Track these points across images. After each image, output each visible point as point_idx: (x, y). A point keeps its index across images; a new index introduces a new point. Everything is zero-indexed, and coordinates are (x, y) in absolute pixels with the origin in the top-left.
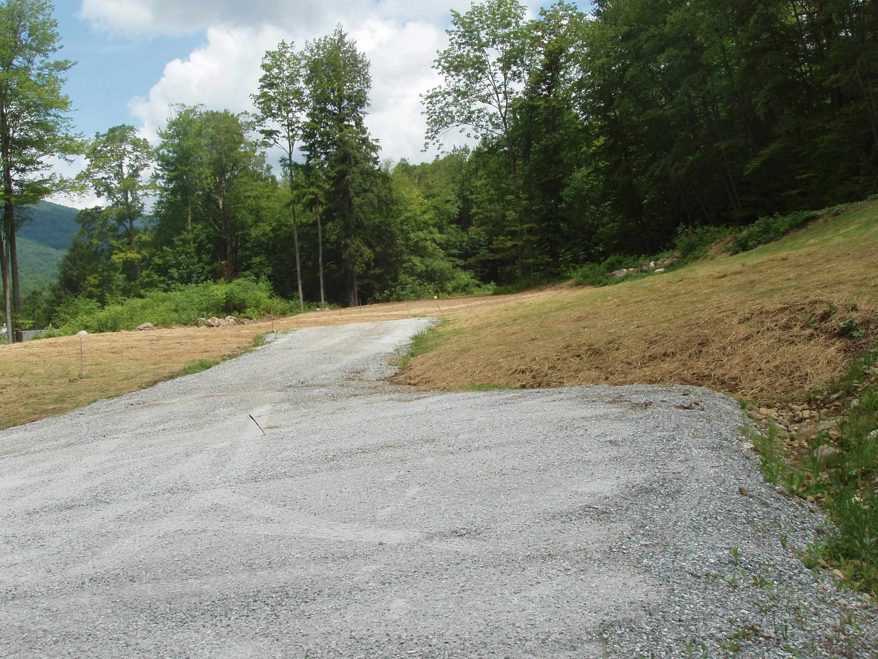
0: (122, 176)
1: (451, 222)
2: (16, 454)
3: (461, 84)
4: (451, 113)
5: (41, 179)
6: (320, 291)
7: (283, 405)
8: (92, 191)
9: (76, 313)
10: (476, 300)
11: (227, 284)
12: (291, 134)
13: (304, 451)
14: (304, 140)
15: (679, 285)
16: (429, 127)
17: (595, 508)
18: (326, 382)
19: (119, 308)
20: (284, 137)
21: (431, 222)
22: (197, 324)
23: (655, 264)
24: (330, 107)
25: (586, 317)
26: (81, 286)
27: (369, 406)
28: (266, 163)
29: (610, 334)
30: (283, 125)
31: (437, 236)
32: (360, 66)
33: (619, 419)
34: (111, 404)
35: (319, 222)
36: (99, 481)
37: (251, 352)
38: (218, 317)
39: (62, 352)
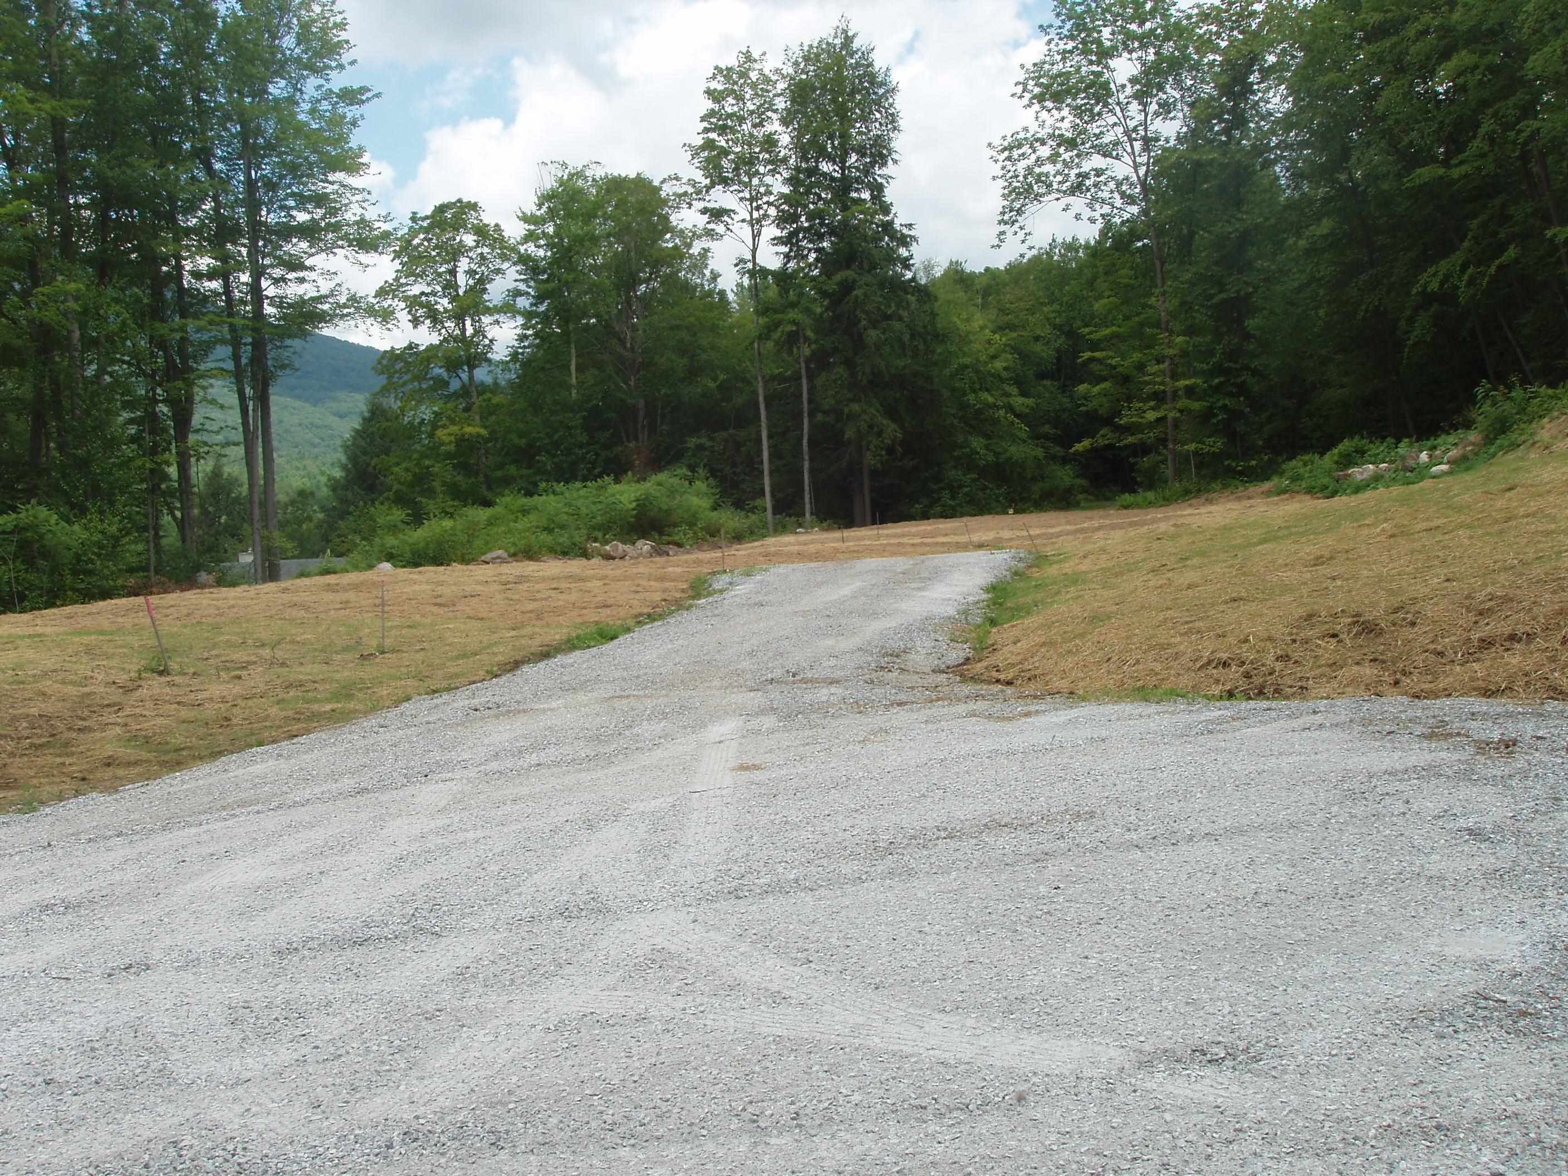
0: (456, 291)
1: (1042, 376)
2: (259, 807)
3: (1066, 124)
4: (1047, 175)
5: (316, 294)
6: (802, 498)
7: (762, 718)
8: (403, 316)
9: (373, 530)
10: (1091, 519)
11: (638, 481)
12: (756, 215)
13: (827, 829)
14: (778, 226)
15: (1510, 499)
16: (1006, 203)
17: (1497, 1001)
18: (839, 674)
19: (447, 523)
20: (743, 221)
21: (1005, 374)
22: (585, 555)
23: (1430, 456)
24: (825, 167)
25: (1331, 558)
26: (382, 484)
27: (930, 726)
28: (710, 267)
29: (1391, 592)
30: (741, 199)
31: (1019, 401)
32: (881, 91)
33: (1467, 775)
34: (436, 706)
35: (803, 372)
36: (418, 878)
37: (688, 608)
38: (624, 543)
39: (347, 602)
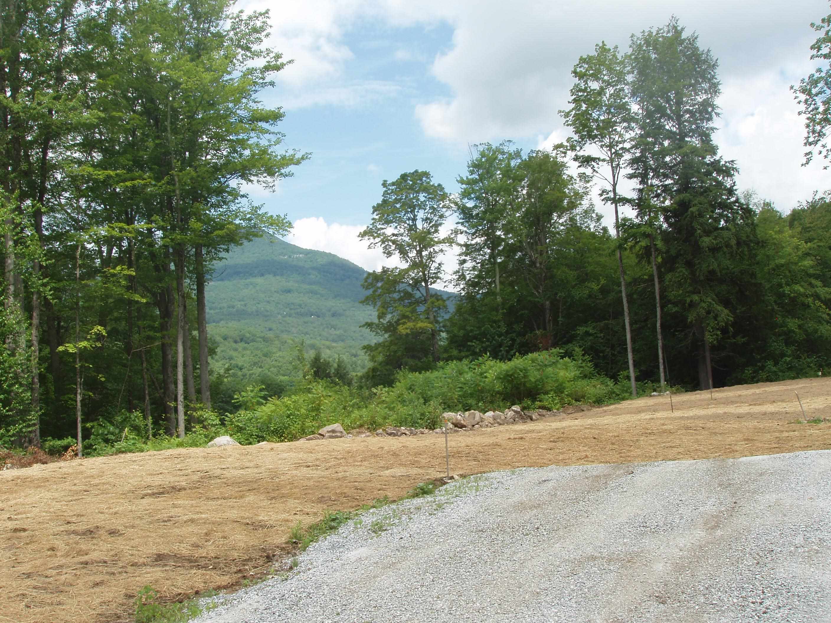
0: (416, 231)
8: (381, 250)
14: (632, 166)
16: (809, 129)
31: (823, 291)
32: (705, 67)
35: (656, 275)
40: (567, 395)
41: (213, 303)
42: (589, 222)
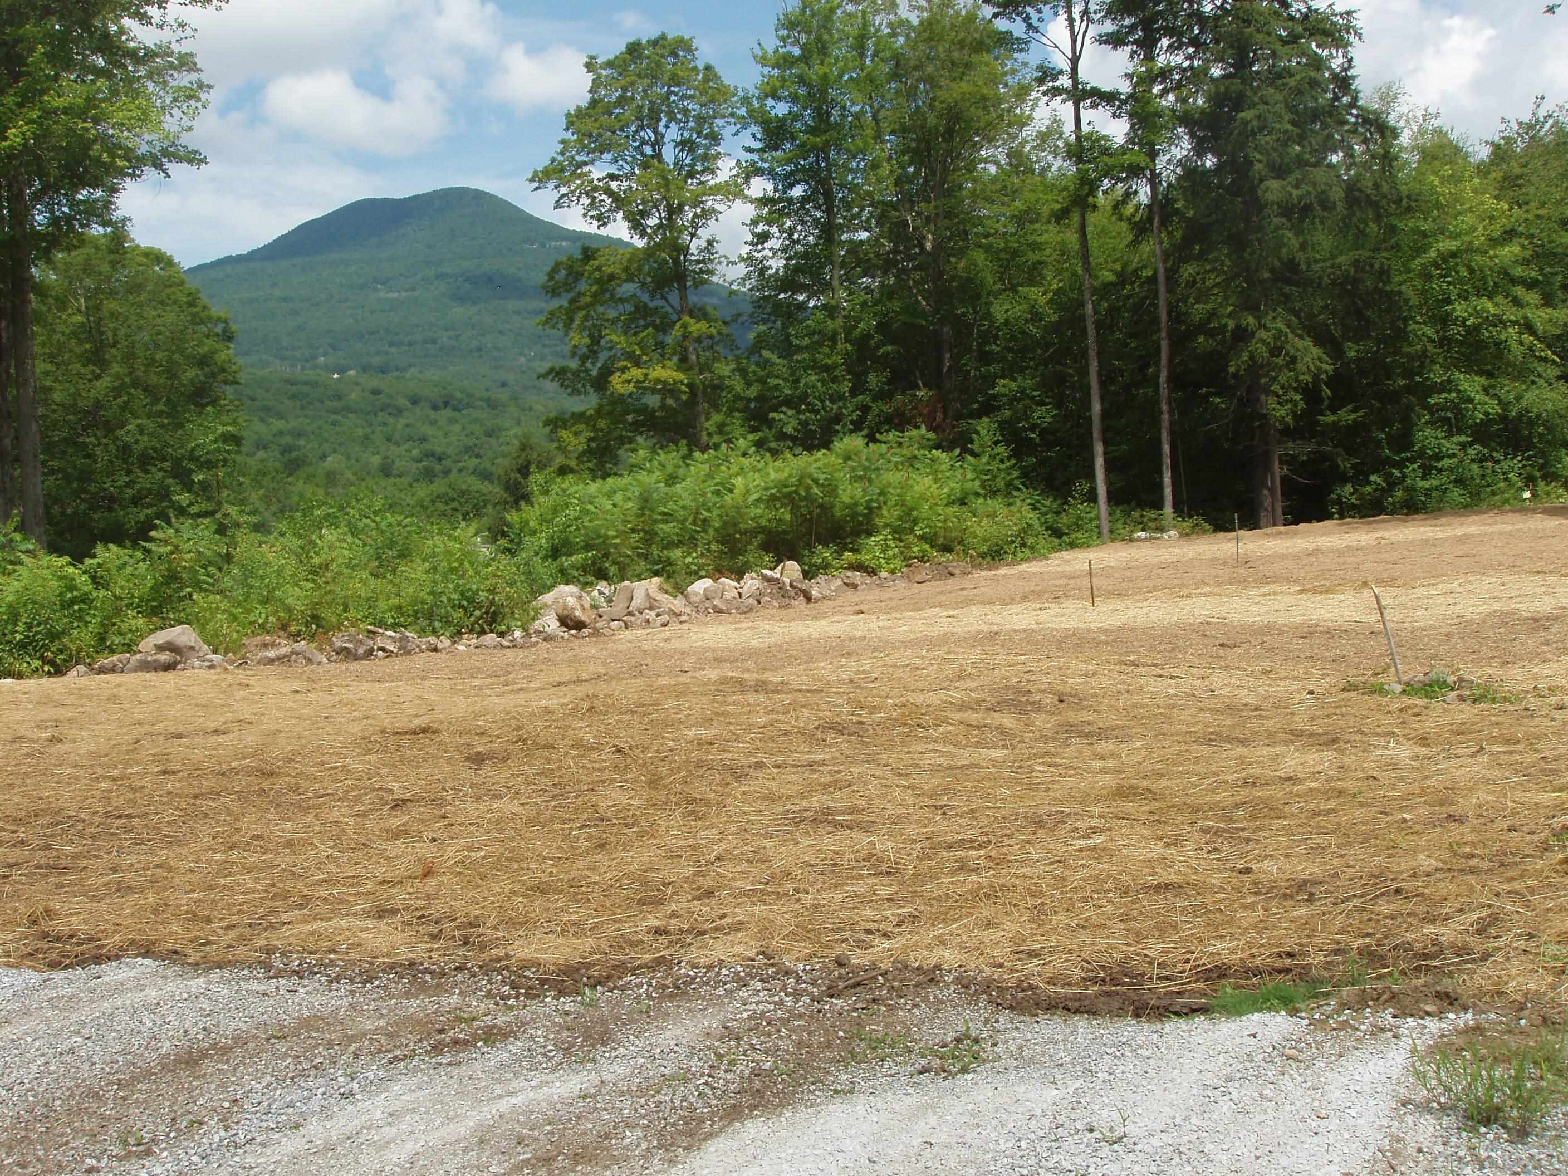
31: (1542, 315)
40: (922, 538)
41: (397, 334)
42: (1050, 157)
